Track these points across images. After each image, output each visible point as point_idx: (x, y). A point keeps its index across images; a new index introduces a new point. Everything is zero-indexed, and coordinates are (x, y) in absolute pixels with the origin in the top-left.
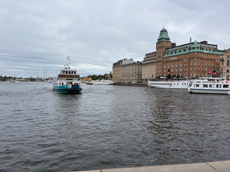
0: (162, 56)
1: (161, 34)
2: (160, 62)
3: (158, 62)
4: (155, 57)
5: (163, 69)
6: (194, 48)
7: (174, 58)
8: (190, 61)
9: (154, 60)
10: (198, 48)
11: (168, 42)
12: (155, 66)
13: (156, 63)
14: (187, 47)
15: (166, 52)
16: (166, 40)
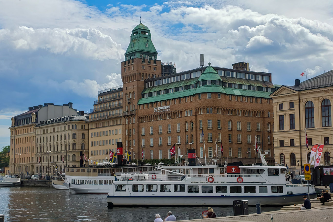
0: (137, 101)
1: (133, 39)
2: (132, 115)
3: (128, 116)
4: (121, 102)
5: (138, 137)
6: (205, 83)
7: (163, 107)
8: (198, 116)
9: (118, 111)
10: (214, 82)
11: (152, 62)
12: (121, 127)
13: (123, 119)
14: (192, 77)
15: (145, 89)
16: (148, 57)
